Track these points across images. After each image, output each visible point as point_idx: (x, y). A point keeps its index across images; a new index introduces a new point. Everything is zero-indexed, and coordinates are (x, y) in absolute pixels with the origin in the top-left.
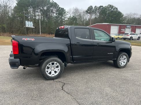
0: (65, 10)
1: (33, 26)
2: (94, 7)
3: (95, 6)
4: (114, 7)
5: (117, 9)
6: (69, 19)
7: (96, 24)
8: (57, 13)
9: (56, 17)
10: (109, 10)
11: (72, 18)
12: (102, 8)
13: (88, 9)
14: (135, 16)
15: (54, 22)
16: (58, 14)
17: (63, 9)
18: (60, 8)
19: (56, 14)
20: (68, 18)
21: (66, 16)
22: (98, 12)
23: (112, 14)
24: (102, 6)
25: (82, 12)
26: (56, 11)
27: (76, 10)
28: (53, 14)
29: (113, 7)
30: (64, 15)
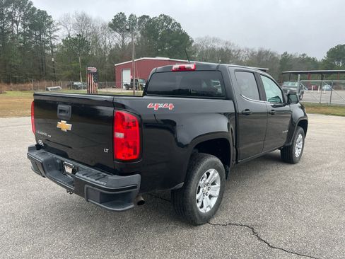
0: (50, 17)
2: (127, 17)
3: (132, 15)
4: (173, 22)
5: (180, 27)
6: (68, 41)
7: (141, 59)
8: (27, 22)
9: (24, 34)
10: (163, 28)
11: (76, 39)
12: (146, 20)
13: (114, 21)
14: (216, 44)
15: (20, 48)
16: (30, 26)
17: (43, 14)
18: (34, 9)
19: (25, 26)
20: (63, 40)
21: (55, 33)
22: (139, 29)
23: (171, 38)
24: (148, 17)
25: (100, 25)
26: (23, 18)
27: (84, 21)
28: (15, 25)
29: (171, 20)
30: (48, 30)
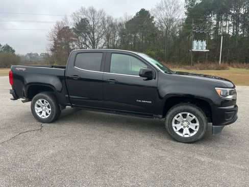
1: (206, 49)
